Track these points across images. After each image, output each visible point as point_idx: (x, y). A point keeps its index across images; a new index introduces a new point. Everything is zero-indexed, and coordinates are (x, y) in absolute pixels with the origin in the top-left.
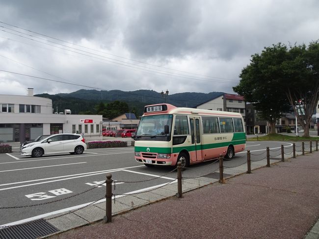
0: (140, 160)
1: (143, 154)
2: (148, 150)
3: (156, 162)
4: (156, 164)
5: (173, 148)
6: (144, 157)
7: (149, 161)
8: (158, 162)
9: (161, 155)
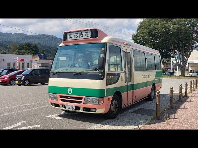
0: (57, 105)
1: (61, 97)
2: (70, 92)
3: (81, 109)
4: (81, 111)
5: (107, 89)
6: (62, 100)
7: (70, 106)
8: (85, 109)
9: (89, 99)
